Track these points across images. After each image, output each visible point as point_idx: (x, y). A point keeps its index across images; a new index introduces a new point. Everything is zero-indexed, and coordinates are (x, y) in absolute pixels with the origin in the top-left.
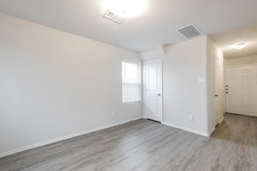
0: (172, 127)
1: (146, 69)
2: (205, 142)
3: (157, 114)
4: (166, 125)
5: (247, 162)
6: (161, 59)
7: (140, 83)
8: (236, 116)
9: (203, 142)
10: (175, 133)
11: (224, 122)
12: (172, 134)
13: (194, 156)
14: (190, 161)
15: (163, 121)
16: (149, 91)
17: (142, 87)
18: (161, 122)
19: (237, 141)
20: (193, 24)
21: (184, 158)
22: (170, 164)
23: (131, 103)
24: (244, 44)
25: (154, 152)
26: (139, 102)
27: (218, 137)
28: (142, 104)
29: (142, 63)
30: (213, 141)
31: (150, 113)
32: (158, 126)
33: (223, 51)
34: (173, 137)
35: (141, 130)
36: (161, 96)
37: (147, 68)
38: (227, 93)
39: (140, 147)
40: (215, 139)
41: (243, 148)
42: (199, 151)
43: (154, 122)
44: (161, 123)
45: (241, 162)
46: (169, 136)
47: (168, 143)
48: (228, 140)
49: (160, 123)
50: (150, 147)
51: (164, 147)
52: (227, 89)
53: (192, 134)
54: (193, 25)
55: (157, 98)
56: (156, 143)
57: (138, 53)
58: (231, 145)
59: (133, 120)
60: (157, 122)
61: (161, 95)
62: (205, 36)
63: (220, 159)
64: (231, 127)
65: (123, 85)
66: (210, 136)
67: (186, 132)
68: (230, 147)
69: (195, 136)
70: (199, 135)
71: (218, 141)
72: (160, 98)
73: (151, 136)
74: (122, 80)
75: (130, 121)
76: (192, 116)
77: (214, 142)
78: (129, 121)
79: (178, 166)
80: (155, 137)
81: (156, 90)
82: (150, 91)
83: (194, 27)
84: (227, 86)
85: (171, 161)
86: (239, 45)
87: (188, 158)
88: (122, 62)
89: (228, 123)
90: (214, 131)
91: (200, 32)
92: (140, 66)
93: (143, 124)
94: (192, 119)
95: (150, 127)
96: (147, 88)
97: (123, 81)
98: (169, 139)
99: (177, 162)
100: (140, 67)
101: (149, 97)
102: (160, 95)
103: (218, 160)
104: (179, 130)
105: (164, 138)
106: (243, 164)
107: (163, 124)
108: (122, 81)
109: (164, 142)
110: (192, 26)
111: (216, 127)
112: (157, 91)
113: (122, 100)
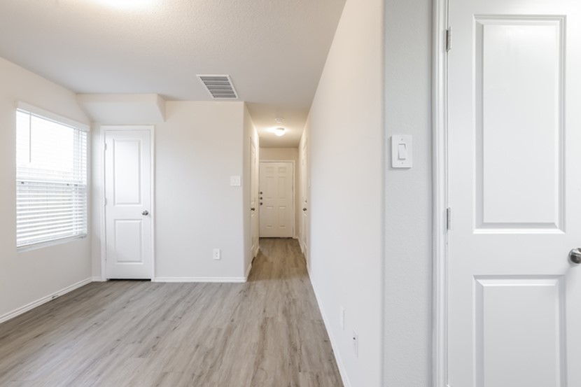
0: (178, 283)
1: (106, 145)
2: (242, 292)
3: (140, 262)
4: (165, 283)
5: (293, 299)
6: (152, 128)
7: (85, 183)
8: (272, 241)
9: (240, 292)
10: (189, 293)
11: (260, 253)
12: (184, 298)
13: (232, 321)
14: (230, 331)
15: (155, 276)
16: (114, 204)
17: (90, 193)
18: (150, 280)
19: (280, 277)
20: (230, 76)
21: (219, 331)
22: (196, 353)
23: (52, 244)
24: (283, 129)
25: (154, 347)
26: (82, 237)
27: (258, 279)
28: (90, 241)
29: (92, 126)
30: (253, 287)
31: (118, 262)
32: (147, 290)
33: (259, 134)
34: (189, 302)
35: (99, 313)
36: (150, 216)
37: (109, 142)
38: (261, 204)
39: (110, 354)
40: (254, 282)
41: (286, 283)
42: (238, 308)
43: (132, 283)
44: (152, 281)
45: (287, 302)
46: (178, 302)
47: (180, 318)
48: (270, 278)
49: (147, 283)
50: (140, 342)
51: (175, 328)
52: (261, 198)
53: (221, 286)
54: (229, 78)
55: (139, 221)
56: (153, 327)
57: (78, 94)
58: (274, 284)
59: (60, 295)
60: (139, 283)
61: (151, 212)
62: (242, 103)
63: (267, 309)
64: (270, 259)
65: (18, 188)
66: (247, 281)
67: (209, 285)
68: (274, 287)
69: (226, 287)
70: (232, 284)
71: (259, 285)
72: (148, 221)
73: (134, 318)
74: (17, 170)
75: (51, 299)
76: (218, 251)
77: (255, 288)
78: (47, 298)
79: (213, 349)
80: (147, 316)
81: (138, 202)
82: (118, 204)
83: (229, 81)
84: (261, 193)
85: (197, 346)
86: (279, 129)
87: (224, 327)
88: (17, 112)
89: (265, 253)
90: (251, 271)
91: (235, 93)
92: (85, 134)
93: (98, 296)
94: (218, 258)
95: (124, 298)
96: (110, 197)
97: (20, 175)
98: (180, 308)
99: (208, 344)
100: (84, 136)
101: (115, 220)
102: (147, 214)
103: (264, 311)
104: (196, 284)
105: (169, 311)
106: (290, 303)
107: (156, 281)
108: (18, 175)
109: (171, 318)
110: (225, 79)
111: (252, 263)
112: (140, 203)
113: (16, 238)
